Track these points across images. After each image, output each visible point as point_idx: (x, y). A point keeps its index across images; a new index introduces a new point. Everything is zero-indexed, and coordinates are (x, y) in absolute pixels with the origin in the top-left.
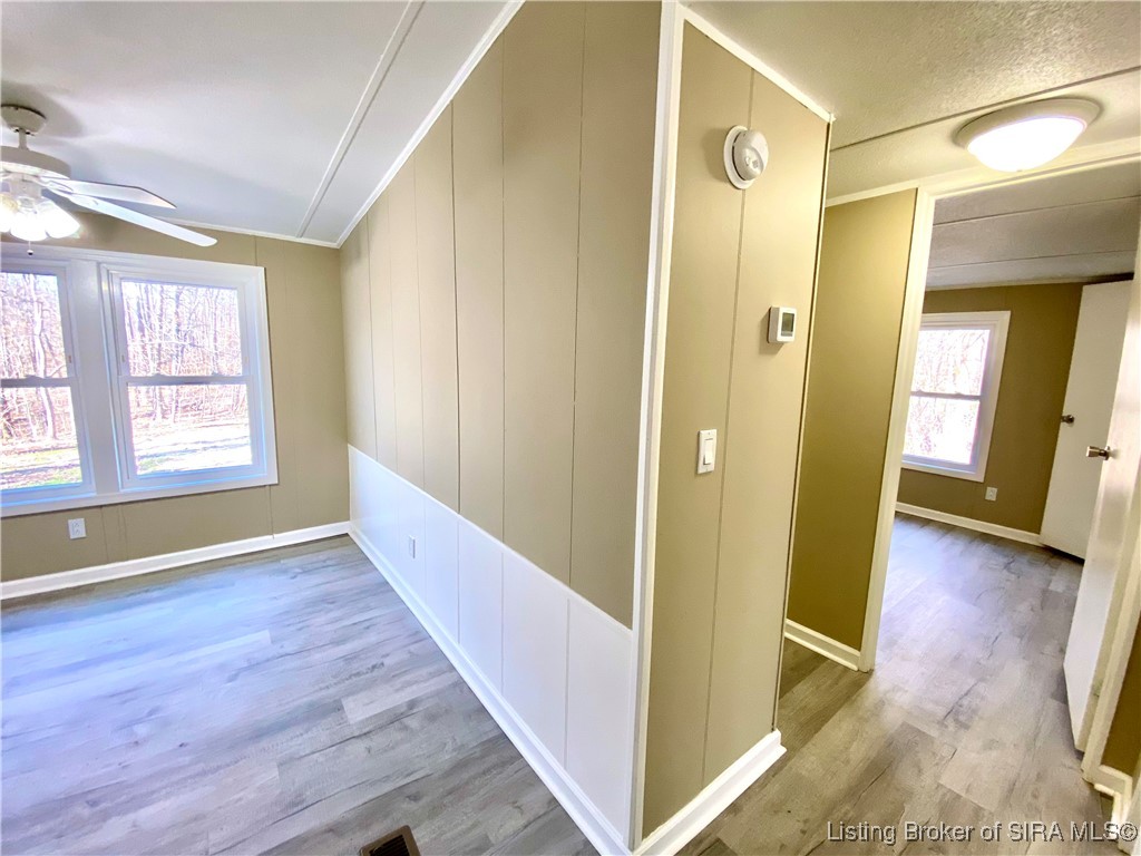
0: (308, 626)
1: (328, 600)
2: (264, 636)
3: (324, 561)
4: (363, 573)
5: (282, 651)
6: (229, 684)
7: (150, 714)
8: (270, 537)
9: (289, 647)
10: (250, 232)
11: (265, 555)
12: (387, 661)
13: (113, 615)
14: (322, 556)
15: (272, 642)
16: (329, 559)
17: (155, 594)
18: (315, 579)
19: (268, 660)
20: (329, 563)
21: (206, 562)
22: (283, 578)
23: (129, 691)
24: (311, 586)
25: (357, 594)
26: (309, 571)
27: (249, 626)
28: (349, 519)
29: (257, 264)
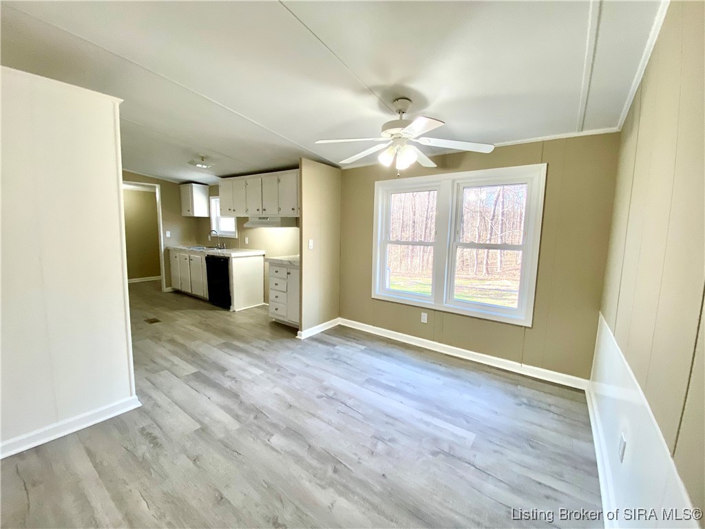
0: (502, 454)
1: (530, 442)
2: (471, 437)
3: (550, 405)
4: (577, 438)
6: (430, 456)
7: (390, 440)
8: (519, 364)
9: (480, 460)
10: (540, 139)
11: (511, 376)
13: (419, 370)
14: (551, 400)
15: (473, 447)
16: (555, 406)
17: (442, 369)
18: (532, 416)
20: (553, 408)
21: (475, 362)
22: (511, 401)
23: (393, 418)
25: (559, 454)
26: (533, 406)
27: (468, 422)
28: (589, 379)
29: (542, 162)
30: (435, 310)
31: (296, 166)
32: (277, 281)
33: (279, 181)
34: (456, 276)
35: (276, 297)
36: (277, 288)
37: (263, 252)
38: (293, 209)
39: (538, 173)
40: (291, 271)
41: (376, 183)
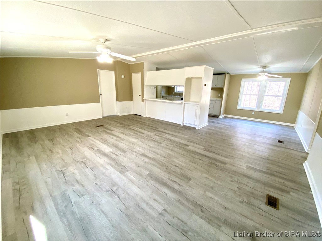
8: (278, 122)
28: (295, 125)
29: (290, 77)
30: (257, 111)
36: (210, 106)
38: (215, 86)
39: (289, 80)
40: (216, 102)
41: (242, 79)
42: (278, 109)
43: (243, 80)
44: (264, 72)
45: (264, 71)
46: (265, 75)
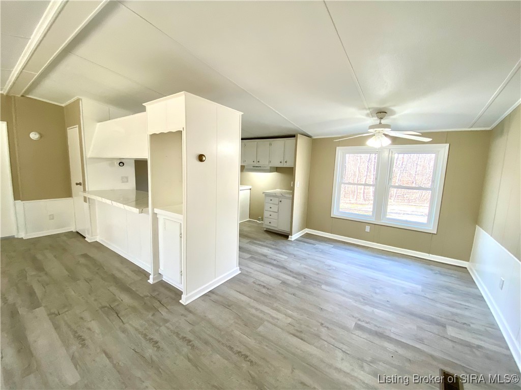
0: (438, 293)
1: (449, 289)
2: (419, 287)
3: (451, 274)
5: (425, 296)
6: (404, 294)
7: (381, 288)
8: (428, 255)
9: (428, 296)
10: (446, 130)
11: (424, 260)
12: (472, 325)
15: (422, 291)
18: (445, 279)
19: (419, 295)
20: (453, 275)
22: (430, 272)
24: (443, 280)
25: (464, 293)
28: (468, 261)
29: (446, 143)
30: (375, 224)
31: (293, 136)
32: (272, 206)
33: (270, 144)
34: (389, 204)
35: (270, 215)
36: (271, 209)
37: (250, 187)
38: (281, 162)
39: (444, 149)
40: (283, 200)
41: (337, 148)
42: (424, 220)
43: (339, 151)
44: (381, 125)
45: (380, 123)
46: (386, 135)
